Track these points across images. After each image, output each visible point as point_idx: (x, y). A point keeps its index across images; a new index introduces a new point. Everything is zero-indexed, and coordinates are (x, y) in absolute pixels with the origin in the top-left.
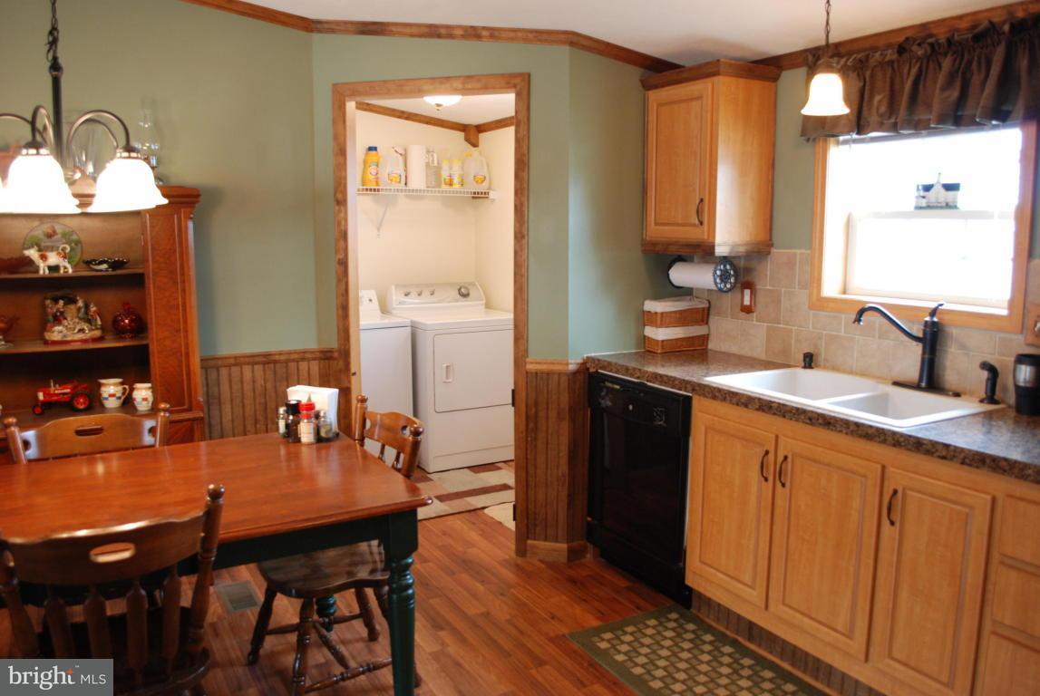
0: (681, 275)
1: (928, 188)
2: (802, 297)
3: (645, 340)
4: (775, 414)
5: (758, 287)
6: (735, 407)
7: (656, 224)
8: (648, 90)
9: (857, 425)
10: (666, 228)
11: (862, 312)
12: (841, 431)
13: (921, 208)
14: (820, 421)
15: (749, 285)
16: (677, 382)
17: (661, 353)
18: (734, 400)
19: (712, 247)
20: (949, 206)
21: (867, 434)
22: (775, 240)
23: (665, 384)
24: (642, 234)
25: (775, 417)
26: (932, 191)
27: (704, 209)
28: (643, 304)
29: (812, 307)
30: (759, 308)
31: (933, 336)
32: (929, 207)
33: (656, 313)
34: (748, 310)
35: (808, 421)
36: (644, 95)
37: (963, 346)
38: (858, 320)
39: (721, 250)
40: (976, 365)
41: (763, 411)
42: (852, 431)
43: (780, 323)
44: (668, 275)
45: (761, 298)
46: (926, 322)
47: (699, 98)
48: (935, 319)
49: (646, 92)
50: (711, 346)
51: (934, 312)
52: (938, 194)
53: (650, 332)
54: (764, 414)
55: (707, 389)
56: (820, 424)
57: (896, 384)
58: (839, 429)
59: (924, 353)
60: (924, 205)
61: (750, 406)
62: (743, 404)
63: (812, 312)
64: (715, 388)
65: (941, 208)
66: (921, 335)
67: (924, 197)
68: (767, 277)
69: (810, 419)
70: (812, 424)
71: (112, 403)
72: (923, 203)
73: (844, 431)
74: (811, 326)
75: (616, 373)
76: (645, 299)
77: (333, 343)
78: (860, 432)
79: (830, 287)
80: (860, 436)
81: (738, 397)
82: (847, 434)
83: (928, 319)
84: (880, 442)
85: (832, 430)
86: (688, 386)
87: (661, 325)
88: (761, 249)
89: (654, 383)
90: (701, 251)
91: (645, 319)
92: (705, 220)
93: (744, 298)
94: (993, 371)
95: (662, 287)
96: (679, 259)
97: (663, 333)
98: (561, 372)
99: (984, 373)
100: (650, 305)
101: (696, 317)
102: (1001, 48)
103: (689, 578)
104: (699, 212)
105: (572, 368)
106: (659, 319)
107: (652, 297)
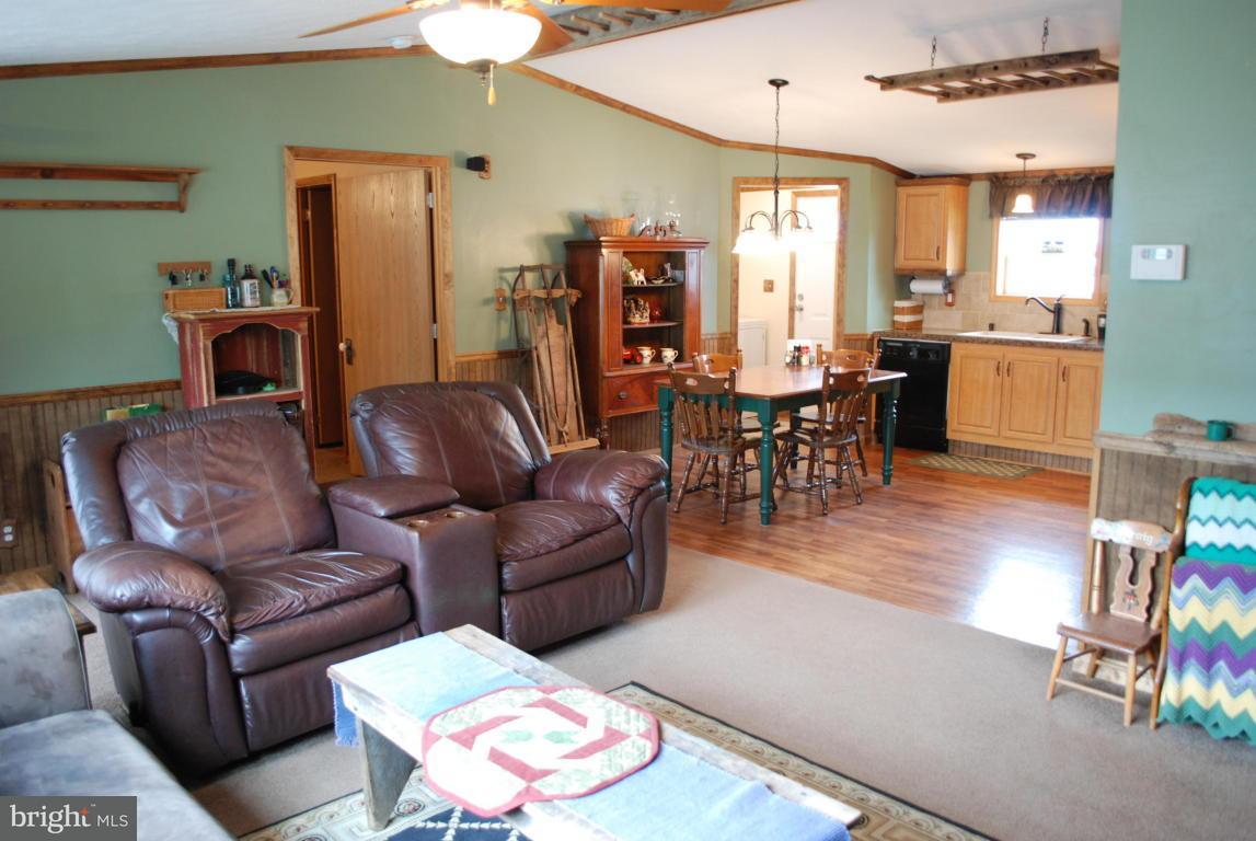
0: (916, 286)
1: (1048, 243)
2: (984, 297)
3: (894, 322)
5: (956, 292)
7: (905, 259)
10: (910, 261)
11: (1028, 300)
13: (1045, 252)
15: (952, 292)
16: (944, 338)
18: (980, 341)
19: (945, 271)
20: (1059, 251)
21: (1052, 346)
22: (968, 267)
24: (894, 264)
26: (1050, 244)
27: (940, 252)
28: (894, 303)
29: (990, 301)
30: (958, 303)
31: (1058, 310)
32: (1049, 252)
34: (950, 305)
36: (896, 189)
37: (1072, 314)
38: (1027, 304)
39: (949, 273)
40: (1080, 321)
42: (1044, 346)
43: (971, 310)
44: (910, 287)
45: (959, 299)
46: (1056, 304)
47: (936, 195)
48: (1060, 303)
49: (898, 188)
50: (924, 325)
51: (1059, 300)
52: (1053, 246)
53: (898, 318)
58: (1038, 346)
59: (1054, 317)
61: (989, 343)
62: (985, 342)
63: (990, 304)
64: (970, 338)
65: (1056, 252)
66: (1053, 309)
68: (963, 287)
71: (647, 361)
72: (1045, 249)
73: (1040, 347)
74: (991, 310)
75: (898, 338)
76: (896, 301)
77: (727, 329)
78: (1048, 345)
79: (999, 292)
80: (1049, 347)
81: (982, 339)
83: (1056, 302)
86: (952, 339)
87: (903, 314)
88: (962, 272)
89: (926, 339)
90: (938, 273)
91: (896, 311)
92: (941, 257)
93: (950, 298)
94: (1087, 323)
95: (905, 293)
96: (914, 278)
97: (907, 319)
98: (862, 340)
99: (1083, 325)
100: (899, 304)
101: (918, 310)
102: (1090, 187)
103: (950, 435)
104: (938, 253)
105: (869, 337)
106: (902, 311)
107: (900, 299)
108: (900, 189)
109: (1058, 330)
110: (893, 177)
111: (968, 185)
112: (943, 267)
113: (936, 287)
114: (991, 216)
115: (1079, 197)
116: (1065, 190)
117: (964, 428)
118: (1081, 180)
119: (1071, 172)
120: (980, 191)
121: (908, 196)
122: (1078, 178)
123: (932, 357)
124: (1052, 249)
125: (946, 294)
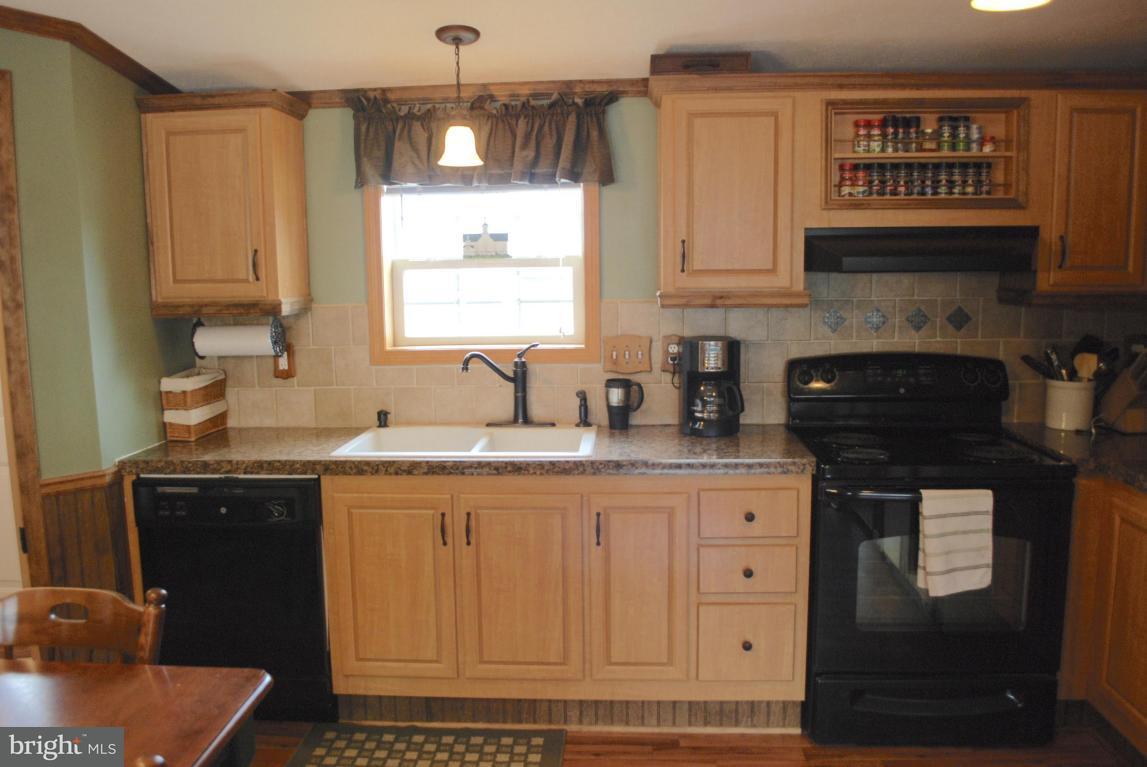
0: (209, 342)
1: (475, 238)
2: (360, 354)
3: (167, 428)
4: (450, 473)
5: (296, 348)
6: (394, 477)
7: (176, 281)
8: (145, 112)
9: (552, 464)
10: (194, 286)
11: (466, 362)
12: (535, 473)
13: (471, 257)
14: (509, 468)
15: (287, 347)
16: (298, 466)
17: (197, 440)
18: (392, 470)
19: (275, 305)
20: (499, 255)
21: (565, 469)
22: (317, 293)
23: (279, 471)
24: (151, 295)
25: (451, 476)
26: (481, 241)
27: (260, 263)
28: (160, 382)
29: (374, 361)
30: (300, 370)
31: (520, 374)
32: (477, 256)
33: (184, 392)
34: (287, 375)
35: (495, 472)
36: (140, 118)
38: (465, 368)
39: (286, 309)
41: (434, 473)
42: (547, 471)
43: (332, 385)
44: (193, 344)
45: (301, 361)
46: (516, 363)
47: (240, 131)
48: (523, 360)
49: (143, 116)
51: (522, 354)
52: (487, 244)
53: (171, 416)
54: (435, 476)
55: (348, 465)
56: (510, 472)
57: (488, 425)
58: (532, 471)
59: (516, 391)
60: (473, 254)
61: (415, 472)
62: (404, 471)
63: (374, 368)
64: (360, 462)
65: (492, 256)
66: (511, 375)
67: (472, 247)
68: (308, 336)
69: (497, 469)
70: (499, 474)
72: (472, 252)
73: (538, 473)
74: (375, 383)
75: (184, 473)
76: (161, 377)
78: (556, 469)
80: (558, 473)
81: (396, 466)
82: (541, 474)
83: (517, 360)
84: (578, 474)
85: (524, 474)
86: (318, 467)
87: (185, 406)
88: (305, 306)
89: (258, 473)
90: (259, 311)
91: (163, 401)
92: (262, 274)
93: (283, 363)
94: (583, 397)
95: (183, 359)
96: (200, 324)
97: (195, 416)
98: (93, 489)
99: (577, 401)
100: (172, 384)
101: (215, 391)
102: (572, 118)
103: (341, 686)
104: (255, 265)
105: (108, 479)
106: (182, 401)
107: (170, 373)
108: (150, 118)
109: (522, 415)
110: (128, 89)
111: (301, 116)
112: (271, 298)
113: (257, 341)
114: (361, 181)
115: (549, 143)
116: (522, 126)
117: (372, 667)
118: (552, 105)
119: (525, 91)
120: (332, 130)
121: (170, 134)
122: (546, 102)
123: (277, 514)
124: (486, 249)
125: (277, 357)
